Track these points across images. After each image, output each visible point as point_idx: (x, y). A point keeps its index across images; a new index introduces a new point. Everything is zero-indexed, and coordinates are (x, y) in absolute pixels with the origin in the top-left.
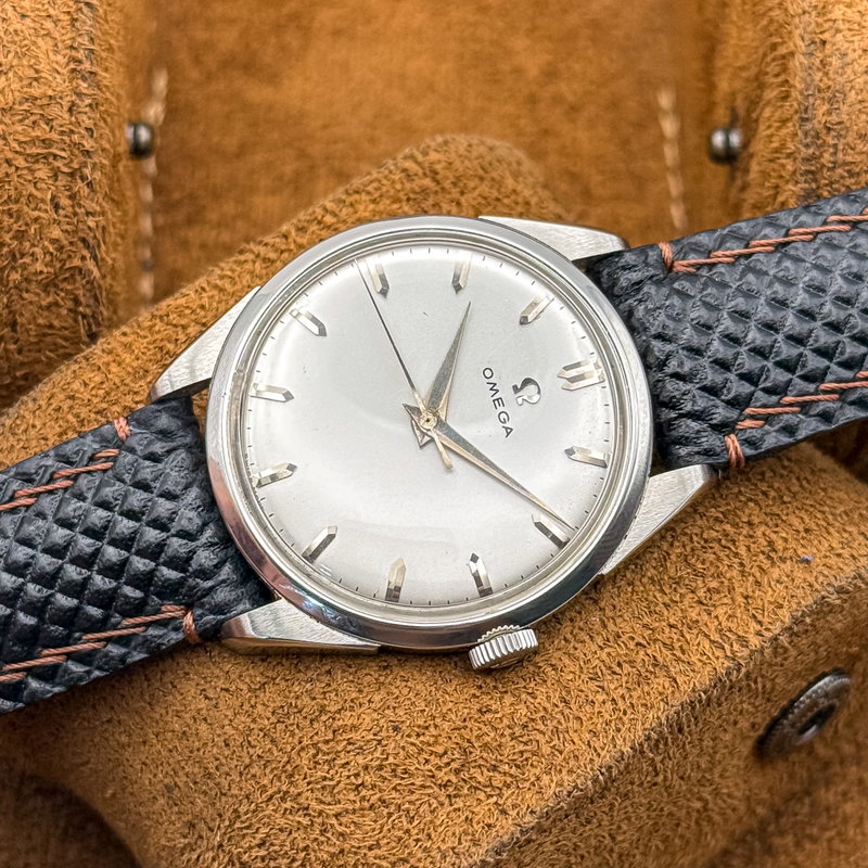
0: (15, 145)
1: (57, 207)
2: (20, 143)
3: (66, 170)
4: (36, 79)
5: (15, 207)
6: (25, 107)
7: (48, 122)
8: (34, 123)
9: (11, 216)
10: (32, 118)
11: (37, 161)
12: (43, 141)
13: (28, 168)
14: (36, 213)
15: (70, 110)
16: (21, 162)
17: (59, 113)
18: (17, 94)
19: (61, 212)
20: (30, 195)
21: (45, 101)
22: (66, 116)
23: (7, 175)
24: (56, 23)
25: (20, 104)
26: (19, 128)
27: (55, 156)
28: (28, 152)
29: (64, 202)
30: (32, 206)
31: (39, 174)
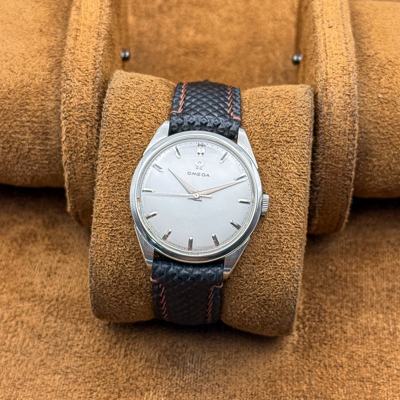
0: (76, 118)
1: (87, 136)
2: (77, 117)
3: (90, 125)
4: (82, 99)
5: (75, 137)
6: (79, 107)
8: (81, 111)
9: (74, 139)
11: (82, 123)
12: (84, 116)
13: (79, 125)
14: (81, 138)
15: (92, 108)
16: (77, 123)
18: (76, 103)
19: (89, 138)
20: (80, 133)
21: (85, 105)
23: (73, 127)
26: (77, 113)
27: (87, 121)
28: (79, 120)
29: (90, 135)
30: (80, 136)
31: (83, 127)
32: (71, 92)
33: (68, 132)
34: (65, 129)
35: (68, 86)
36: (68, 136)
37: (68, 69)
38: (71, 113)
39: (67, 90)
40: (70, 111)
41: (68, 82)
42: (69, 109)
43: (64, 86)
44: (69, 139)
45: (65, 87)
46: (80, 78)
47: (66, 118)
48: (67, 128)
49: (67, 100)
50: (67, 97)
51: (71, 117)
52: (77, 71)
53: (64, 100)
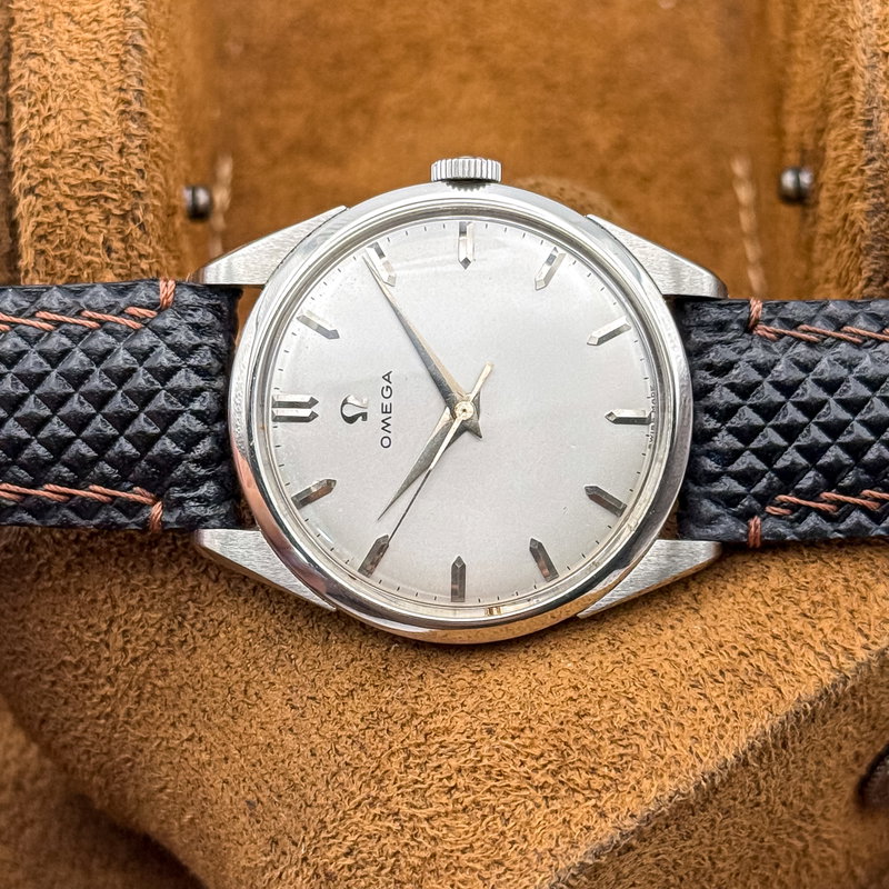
0: (66, 188)
1: (109, 250)
2: (71, 186)
3: (118, 212)
4: (86, 122)
5: (67, 252)
6: (75, 150)
7: (98, 164)
8: (85, 165)
9: (63, 261)
10: (83, 161)
11: (88, 205)
12: (94, 183)
13: (80, 212)
14: (89, 258)
15: (120, 152)
16: (72, 206)
17: (109, 154)
18: (66, 137)
19: (113, 255)
20: (83, 239)
21: (95, 143)
22: (116, 157)
23: (58, 219)
24: (104, 65)
25: (70, 147)
26: (69, 171)
27: (107, 199)
28: (79, 195)
29: (117, 245)
30: (84, 250)
31: (90, 218)
32: (45, 96)
33: (41, 238)
34: (30, 229)
35: (34, 79)
36: (43, 252)
37: (30, 16)
38: (49, 172)
39: (32, 93)
40: (45, 165)
41: (33, 63)
42: (43, 158)
43: (21, 77)
44: (47, 262)
45: (23, 82)
46: (75, 48)
47: (31, 190)
48: (39, 224)
49: (32, 126)
50: (32, 116)
51: (51, 186)
52: (62, 23)
53: (24, 126)
